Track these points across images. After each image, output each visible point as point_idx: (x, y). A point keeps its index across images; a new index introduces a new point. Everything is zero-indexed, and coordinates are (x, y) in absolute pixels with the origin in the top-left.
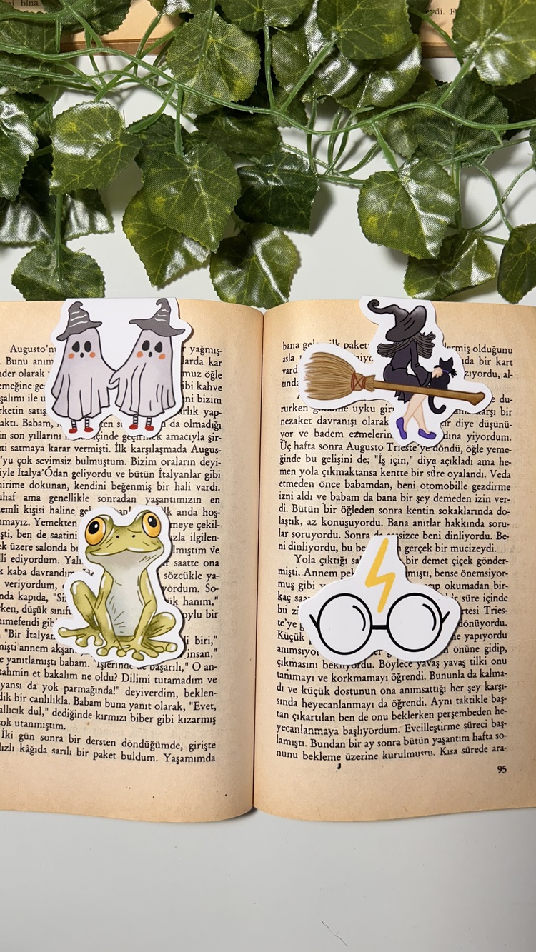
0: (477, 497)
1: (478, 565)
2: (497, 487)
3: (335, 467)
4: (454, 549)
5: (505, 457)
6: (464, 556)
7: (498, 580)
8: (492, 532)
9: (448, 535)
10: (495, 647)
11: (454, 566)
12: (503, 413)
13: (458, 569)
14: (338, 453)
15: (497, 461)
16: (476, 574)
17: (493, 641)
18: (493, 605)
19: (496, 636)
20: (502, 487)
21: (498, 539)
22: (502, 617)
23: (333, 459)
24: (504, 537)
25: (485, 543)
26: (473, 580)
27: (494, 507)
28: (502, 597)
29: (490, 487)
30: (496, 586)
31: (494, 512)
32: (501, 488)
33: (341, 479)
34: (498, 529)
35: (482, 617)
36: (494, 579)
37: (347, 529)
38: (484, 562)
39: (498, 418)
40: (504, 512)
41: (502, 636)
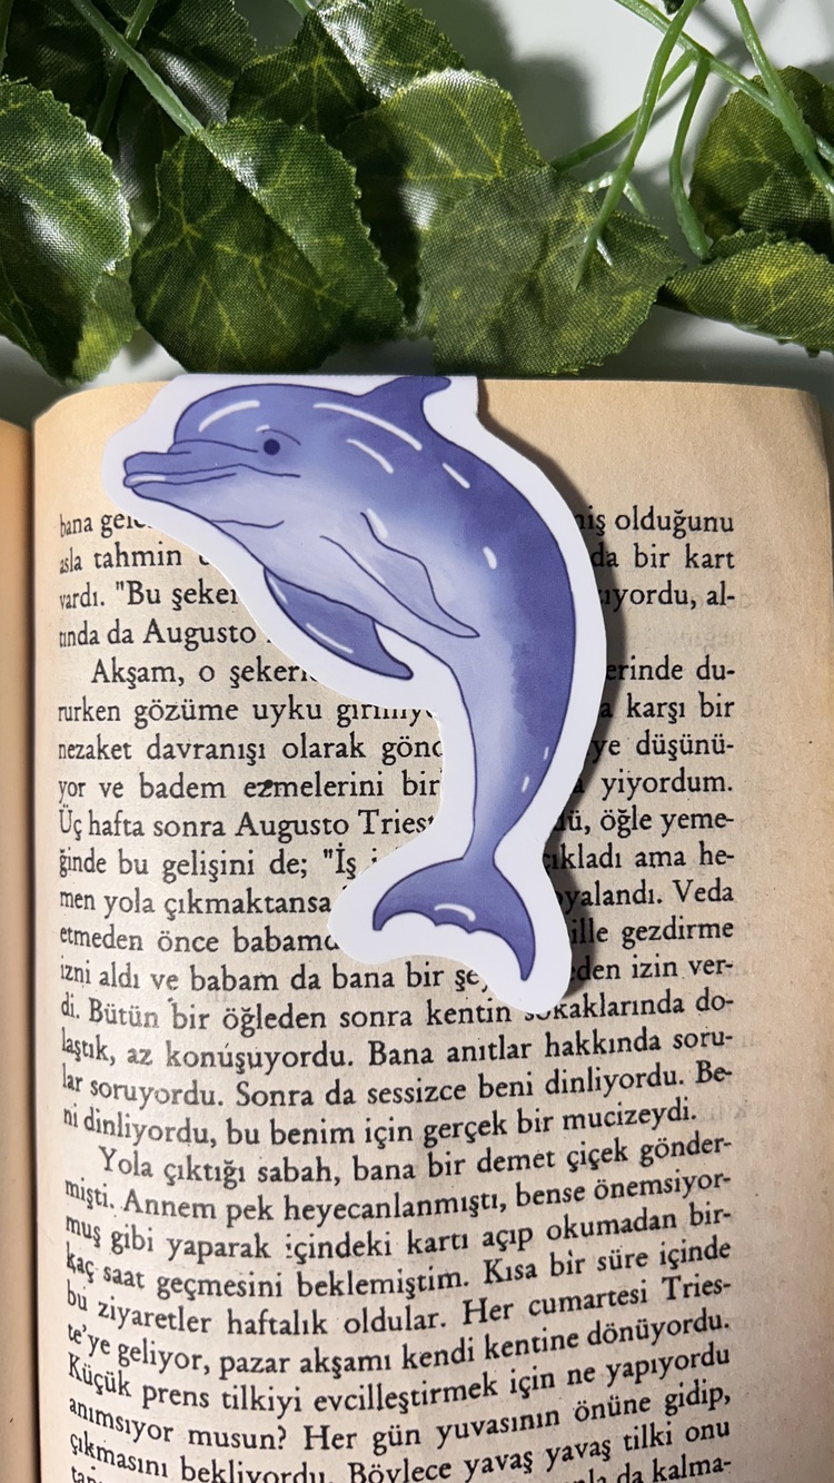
0: (638, 962)
1: (646, 1161)
2: (696, 931)
3: (204, 888)
4: (573, 1121)
5: (716, 840)
6: (602, 1139)
7: (701, 1199)
8: (683, 1063)
9: (556, 1082)
10: (697, 1392)
11: (574, 1169)
12: (707, 711)
13: (587, 1178)
14: (212, 848)
15: (692, 854)
16: (638, 1189)
17: (688, 1375)
18: (688, 1272)
19: (698, 1360)
20: (709, 930)
21: (701, 1080)
22: (714, 1305)
23: (194, 864)
24: (719, 1075)
25: (663, 1098)
26: (630, 1208)
27: (688, 987)
28: (714, 1246)
29: (675, 932)
30: (697, 1217)
31: (689, 1005)
32: (706, 930)
33: (220, 926)
34: (699, 1053)
35: (659, 1310)
36: (691, 1198)
37: (242, 1078)
38: (662, 1151)
39: (694, 726)
40: (718, 1003)
41: (716, 1357)
